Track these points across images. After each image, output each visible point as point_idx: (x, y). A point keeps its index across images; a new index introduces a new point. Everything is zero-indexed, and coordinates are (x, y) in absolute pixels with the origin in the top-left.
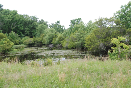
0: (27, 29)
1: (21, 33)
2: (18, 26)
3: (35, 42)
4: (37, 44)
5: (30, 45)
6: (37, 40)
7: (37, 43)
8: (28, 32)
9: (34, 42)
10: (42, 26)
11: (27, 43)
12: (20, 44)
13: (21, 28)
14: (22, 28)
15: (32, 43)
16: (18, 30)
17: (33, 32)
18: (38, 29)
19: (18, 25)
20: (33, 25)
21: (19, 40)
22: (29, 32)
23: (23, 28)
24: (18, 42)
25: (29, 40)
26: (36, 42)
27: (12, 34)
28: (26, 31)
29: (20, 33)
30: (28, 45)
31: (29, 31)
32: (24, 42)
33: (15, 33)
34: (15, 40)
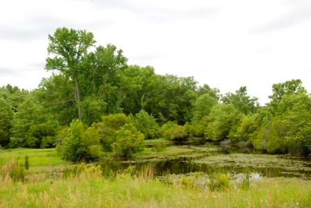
0: (173, 105)
1: (160, 114)
2: (153, 99)
3: (188, 133)
4: (193, 139)
5: (179, 141)
6: (193, 130)
7: (195, 136)
8: (174, 112)
9: (186, 135)
10: (206, 98)
11: (172, 137)
12: (158, 138)
13: (160, 103)
14: (162, 104)
15: (182, 136)
16: (154, 107)
17: (185, 113)
18: (195, 105)
19: (154, 96)
20: (185, 96)
21: (156, 130)
22: (177, 113)
23: (164, 104)
24: (153, 133)
25: (176, 129)
26: (190, 135)
27: (142, 116)
28: (170, 109)
29: (158, 115)
30: (173, 140)
31: (177, 109)
32: (164, 134)
33: (147, 113)
34: (148, 129)
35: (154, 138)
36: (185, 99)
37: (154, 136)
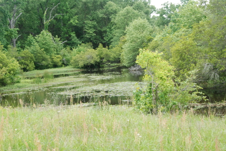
0: (89, 23)
1: (73, 34)
2: (63, 16)
8: (91, 31)
11: (81, 64)
13: (72, 21)
14: (74, 21)
15: (92, 62)
16: (64, 25)
17: (105, 32)
19: (63, 11)
20: (104, 10)
21: (64, 55)
22: (95, 32)
23: (77, 22)
24: (59, 60)
27: (45, 39)
28: (86, 29)
29: (70, 36)
30: (82, 68)
31: (95, 27)
32: (72, 61)
34: (53, 54)
35: (62, 66)
36: (105, 14)
37: (60, 63)
